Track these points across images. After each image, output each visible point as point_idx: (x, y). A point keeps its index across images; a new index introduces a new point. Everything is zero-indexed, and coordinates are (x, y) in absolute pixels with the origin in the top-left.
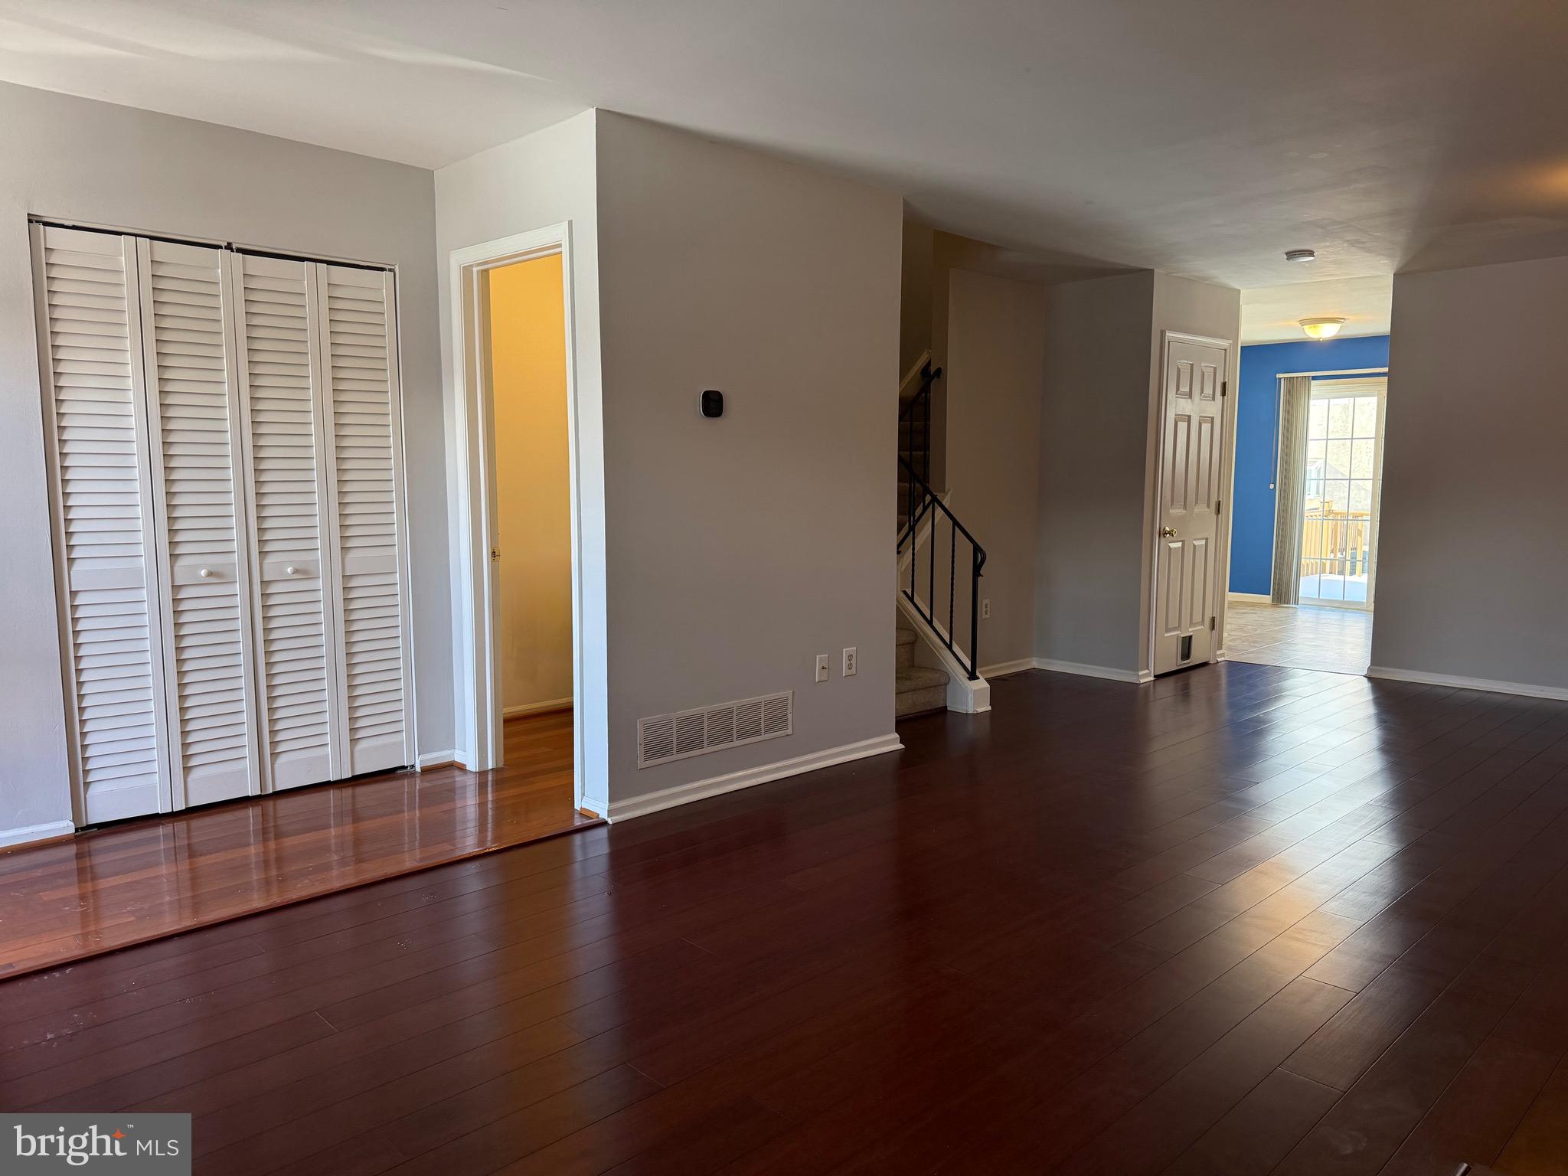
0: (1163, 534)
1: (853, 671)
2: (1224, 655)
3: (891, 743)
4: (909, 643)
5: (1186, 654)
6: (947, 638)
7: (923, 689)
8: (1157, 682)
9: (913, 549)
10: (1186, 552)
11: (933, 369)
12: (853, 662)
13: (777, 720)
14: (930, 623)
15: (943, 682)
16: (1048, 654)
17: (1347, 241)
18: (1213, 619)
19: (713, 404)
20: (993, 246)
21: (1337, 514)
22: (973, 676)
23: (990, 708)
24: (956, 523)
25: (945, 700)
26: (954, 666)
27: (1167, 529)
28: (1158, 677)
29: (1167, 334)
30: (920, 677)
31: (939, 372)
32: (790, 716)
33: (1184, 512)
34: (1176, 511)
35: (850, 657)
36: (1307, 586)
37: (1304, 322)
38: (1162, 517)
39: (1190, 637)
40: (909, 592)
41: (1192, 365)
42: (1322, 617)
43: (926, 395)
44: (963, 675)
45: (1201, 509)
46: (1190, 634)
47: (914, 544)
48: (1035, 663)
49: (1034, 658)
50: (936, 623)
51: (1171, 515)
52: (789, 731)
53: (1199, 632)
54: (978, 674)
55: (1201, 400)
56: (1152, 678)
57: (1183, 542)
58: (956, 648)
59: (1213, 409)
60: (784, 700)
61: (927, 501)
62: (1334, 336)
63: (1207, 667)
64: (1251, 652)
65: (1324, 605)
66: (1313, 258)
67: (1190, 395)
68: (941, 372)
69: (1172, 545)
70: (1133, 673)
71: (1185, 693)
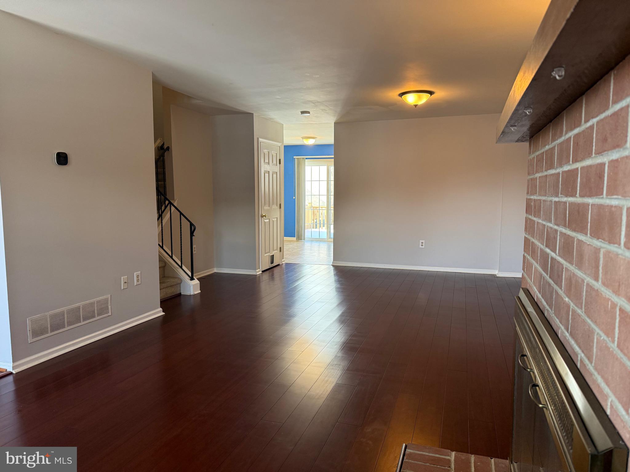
0: (262, 216)
1: (140, 282)
2: (285, 261)
3: (159, 313)
4: (163, 267)
5: (272, 262)
6: (179, 263)
7: (170, 286)
8: (263, 274)
9: (162, 225)
10: (270, 222)
11: (165, 147)
12: (139, 278)
13: (103, 310)
14: (171, 257)
15: (180, 282)
16: (220, 266)
17: (321, 109)
18: (280, 248)
19: (62, 159)
20: (190, 97)
21: (314, 207)
22: (192, 279)
23: (200, 291)
24: (181, 214)
25: (180, 290)
26: (183, 274)
27: (264, 215)
28: (263, 271)
29: (260, 139)
30: (169, 282)
31: (168, 148)
32: (110, 307)
33: (269, 208)
34: (266, 208)
35: (138, 276)
36: (308, 233)
37: (303, 138)
38: (262, 210)
39: (273, 255)
40: (161, 244)
41: (269, 152)
42: (313, 244)
43: (163, 158)
44: (188, 279)
45: (274, 207)
46: (273, 254)
47: (162, 223)
48: (216, 270)
49: (215, 268)
50: (174, 257)
51: (264, 209)
52: (110, 314)
53: (276, 253)
54: (194, 278)
55: (272, 165)
56: (261, 272)
57: (269, 219)
58: (184, 267)
59: (276, 169)
60: (107, 300)
61: (166, 204)
62: (314, 143)
63: (279, 266)
64: (293, 259)
65: (312, 240)
66: (309, 114)
67: (269, 163)
68: (169, 148)
69: (266, 221)
70: (254, 271)
71: (272, 277)
